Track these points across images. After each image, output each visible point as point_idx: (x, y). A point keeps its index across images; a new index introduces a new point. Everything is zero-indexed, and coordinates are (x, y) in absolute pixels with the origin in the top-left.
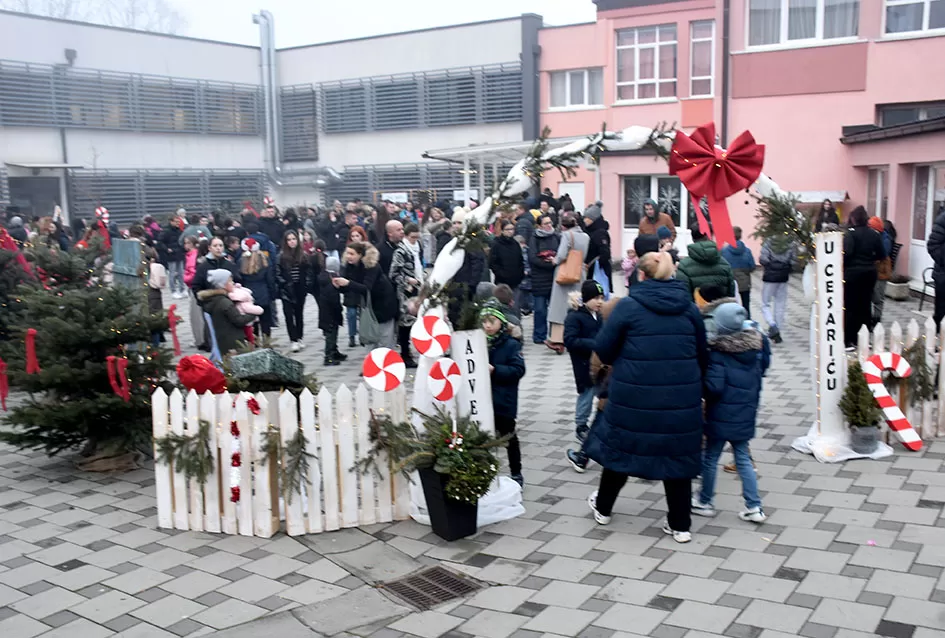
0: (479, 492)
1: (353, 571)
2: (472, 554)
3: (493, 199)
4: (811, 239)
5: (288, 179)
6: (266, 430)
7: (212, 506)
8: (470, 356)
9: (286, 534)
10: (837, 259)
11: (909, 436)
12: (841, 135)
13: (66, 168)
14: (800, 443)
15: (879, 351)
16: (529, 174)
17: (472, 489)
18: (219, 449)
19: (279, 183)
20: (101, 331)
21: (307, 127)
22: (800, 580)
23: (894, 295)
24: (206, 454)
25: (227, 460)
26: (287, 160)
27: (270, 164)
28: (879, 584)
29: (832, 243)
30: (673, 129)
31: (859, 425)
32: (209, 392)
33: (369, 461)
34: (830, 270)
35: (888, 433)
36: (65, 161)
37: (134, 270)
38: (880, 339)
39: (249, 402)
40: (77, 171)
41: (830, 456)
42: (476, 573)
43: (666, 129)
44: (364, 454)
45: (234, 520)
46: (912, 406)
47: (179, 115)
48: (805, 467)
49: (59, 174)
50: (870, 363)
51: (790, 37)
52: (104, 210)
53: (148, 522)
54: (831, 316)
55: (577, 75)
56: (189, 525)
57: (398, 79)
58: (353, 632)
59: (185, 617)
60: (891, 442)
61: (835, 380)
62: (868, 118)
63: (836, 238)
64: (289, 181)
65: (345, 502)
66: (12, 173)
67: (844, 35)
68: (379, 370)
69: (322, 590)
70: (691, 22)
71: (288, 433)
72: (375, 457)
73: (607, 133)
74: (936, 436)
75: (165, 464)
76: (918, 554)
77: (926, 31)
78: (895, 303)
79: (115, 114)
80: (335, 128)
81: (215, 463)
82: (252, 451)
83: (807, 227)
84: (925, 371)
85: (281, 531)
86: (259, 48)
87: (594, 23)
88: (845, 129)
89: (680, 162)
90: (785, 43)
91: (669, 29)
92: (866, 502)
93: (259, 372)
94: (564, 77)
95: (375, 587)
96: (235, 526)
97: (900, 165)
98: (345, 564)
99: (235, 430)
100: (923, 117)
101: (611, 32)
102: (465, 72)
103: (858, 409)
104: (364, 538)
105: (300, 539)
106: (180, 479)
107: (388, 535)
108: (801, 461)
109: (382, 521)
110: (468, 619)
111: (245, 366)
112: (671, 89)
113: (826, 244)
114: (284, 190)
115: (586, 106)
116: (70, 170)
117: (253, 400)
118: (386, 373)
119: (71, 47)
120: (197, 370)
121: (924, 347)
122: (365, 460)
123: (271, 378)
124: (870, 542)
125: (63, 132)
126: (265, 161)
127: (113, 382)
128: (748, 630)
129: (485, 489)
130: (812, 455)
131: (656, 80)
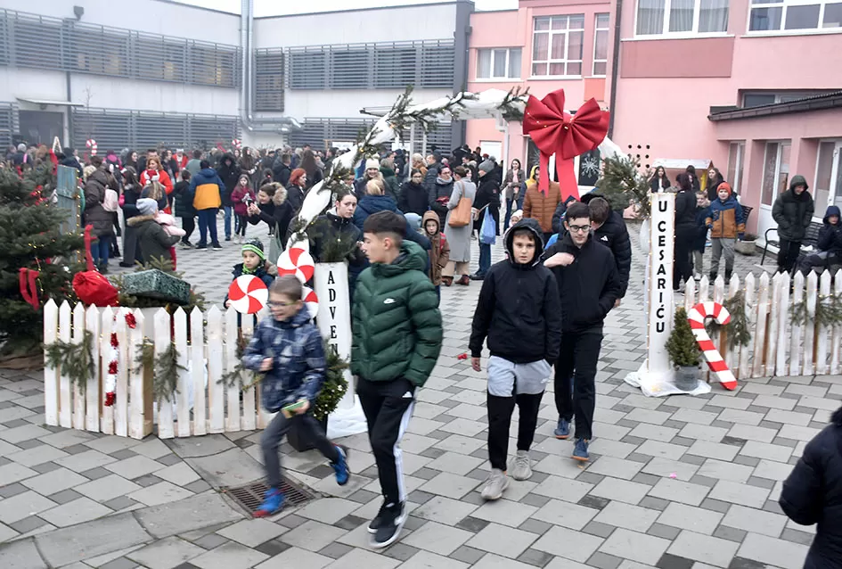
0: (326, 409)
1: (204, 475)
2: (316, 465)
3: (359, 147)
4: (647, 199)
5: (258, 126)
6: (141, 343)
7: (93, 408)
8: (331, 286)
9: (157, 436)
10: (669, 216)
11: (726, 376)
12: (709, 114)
13: (69, 106)
14: (631, 378)
15: (703, 299)
16: (393, 126)
17: (320, 406)
18: (101, 358)
19: (251, 129)
20: (17, 245)
21: (276, 83)
22: (601, 508)
23: (742, 250)
24: (88, 361)
25: (106, 367)
26: (257, 110)
27: (243, 112)
28: (670, 518)
29: (666, 202)
30: (526, 93)
31: (681, 364)
32: (93, 305)
33: (236, 375)
34: (662, 226)
35: (708, 372)
36: (69, 99)
37: (70, 193)
38: (705, 289)
39: (126, 317)
40: (78, 109)
41: (656, 390)
42: (314, 484)
43: (520, 93)
44: (231, 369)
45: (112, 421)
46: (732, 349)
47: (170, 68)
48: (631, 400)
49: (64, 110)
50: (694, 310)
51: (671, 30)
52: (93, 142)
53: (37, 420)
54: (662, 266)
55: (500, 52)
56: (72, 423)
57: (353, 48)
58: (184, 536)
59: (32, 514)
60: (711, 381)
61: (663, 323)
62: (731, 100)
63: (670, 198)
64: (259, 127)
65: (212, 410)
66: (22, 107)
67: (715, 30)
68: (244, 295)
69: (170, 493)
70: (595, 14)
71: (161, 345)
72: (241, 372)
73: (466, 94)
74: (751, 377)
75: (52, 369)
76: (712, 489)
77: (782, 31)
78: (743, 257)
79: (115, 63)
80: (298, 86)
81: (97, 370)
82: (129, 362)
83: (644, 187)
84: (744, 320)
85: (152, 433)
86: (240, 16)
87: (516, 10)
88: (712, 109)
89: (532, 123)
90: (667, 34)
91: (578, 18)
92: (677, 436)
93: (146, 290)
94: (490, 53)
95: (220, 492)
96: (112, 426)
97: (754, 140)
98: (201, 469)
99: (115, 342)
100: (777, 101)
101: (530, 18)
102: (408, 45)
103: (683, 351)
104: (226, 444)
105: (168, 442)
106: (65, 382)
107: (248, 442)
108: (629, 393)
109: (246, 429)
110: (292, 529)
111: (134, 283)
112: (577, 69)
113: (660, 202)
114: (253, 134)
115: (506, 79)
116: (73, 108)
117: (131, 315)
118: (250, 297)
119: (79, 5)
120: (90, 284)
121: (744, 299)
122: (231, 373)
123: (158, 295)
124: (671, 475)
125: (68, 75)
126: (240, 110)
127: (24, 291)
128: (541, 556)
129: (332, 406)
130: (639, 388)
131: (565, 60)
